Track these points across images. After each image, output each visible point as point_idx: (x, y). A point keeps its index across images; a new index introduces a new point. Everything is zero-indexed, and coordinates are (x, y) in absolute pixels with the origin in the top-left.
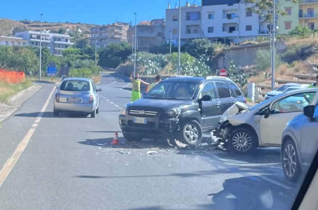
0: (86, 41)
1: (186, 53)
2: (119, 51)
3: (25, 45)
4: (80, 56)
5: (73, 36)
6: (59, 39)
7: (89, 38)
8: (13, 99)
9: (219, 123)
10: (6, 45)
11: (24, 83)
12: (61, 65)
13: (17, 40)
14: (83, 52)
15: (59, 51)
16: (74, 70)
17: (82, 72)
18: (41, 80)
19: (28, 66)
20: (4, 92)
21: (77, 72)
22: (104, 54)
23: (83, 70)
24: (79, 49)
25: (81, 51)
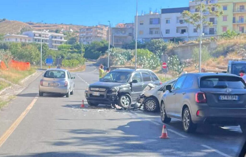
0: (76, 38)
1: (147, 49)
2: (99, 47)
3: (30, 42)
4: (71, 50)
5: (66, 35)
6: (56, 37)
7: (78, 37)
8: (22, 81)
9: (140, 95)
10: (16, 41)
11: (29, 71)
12: (57, 57)
13: (24, 38)
15: (55, 46)
16: (65, 61)
17: (72, 62)
18: (41, 68)
19: (33, 58)
20: (16, 76)
21: (68, 62)
22: (89, 49)
23: (72, 61)
24: (70, 45)
25: (72, 47)
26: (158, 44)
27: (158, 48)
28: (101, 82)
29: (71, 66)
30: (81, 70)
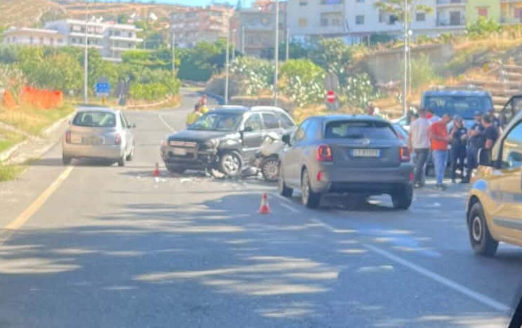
0: (164, 33)
1: (309, 60)
2: (211, 55)
3: (61, 45)
4: (149, 62)
5: (141, 27)
6: (117, 33)
7: (168, 31)
8: (48, 131)
9: (255, 154)
10: (31, 42)
11: (62, 109)
12: (119, 79)
13: (48, 35)
14: (155, 56)
15: (117, 53)
16: (137, 87)
17: (151, 89)
18: (87, 102)
19: (67, 81)
20: (35, 122)
21: (143, 89)
22: (188, 60)
23: (152, 86)
24: (149, 51)
25: (153, 54)
26: (332, 50)
27: (332, 58)
28: (191, 132)
29: (150, 97)
30: (171, 105)
